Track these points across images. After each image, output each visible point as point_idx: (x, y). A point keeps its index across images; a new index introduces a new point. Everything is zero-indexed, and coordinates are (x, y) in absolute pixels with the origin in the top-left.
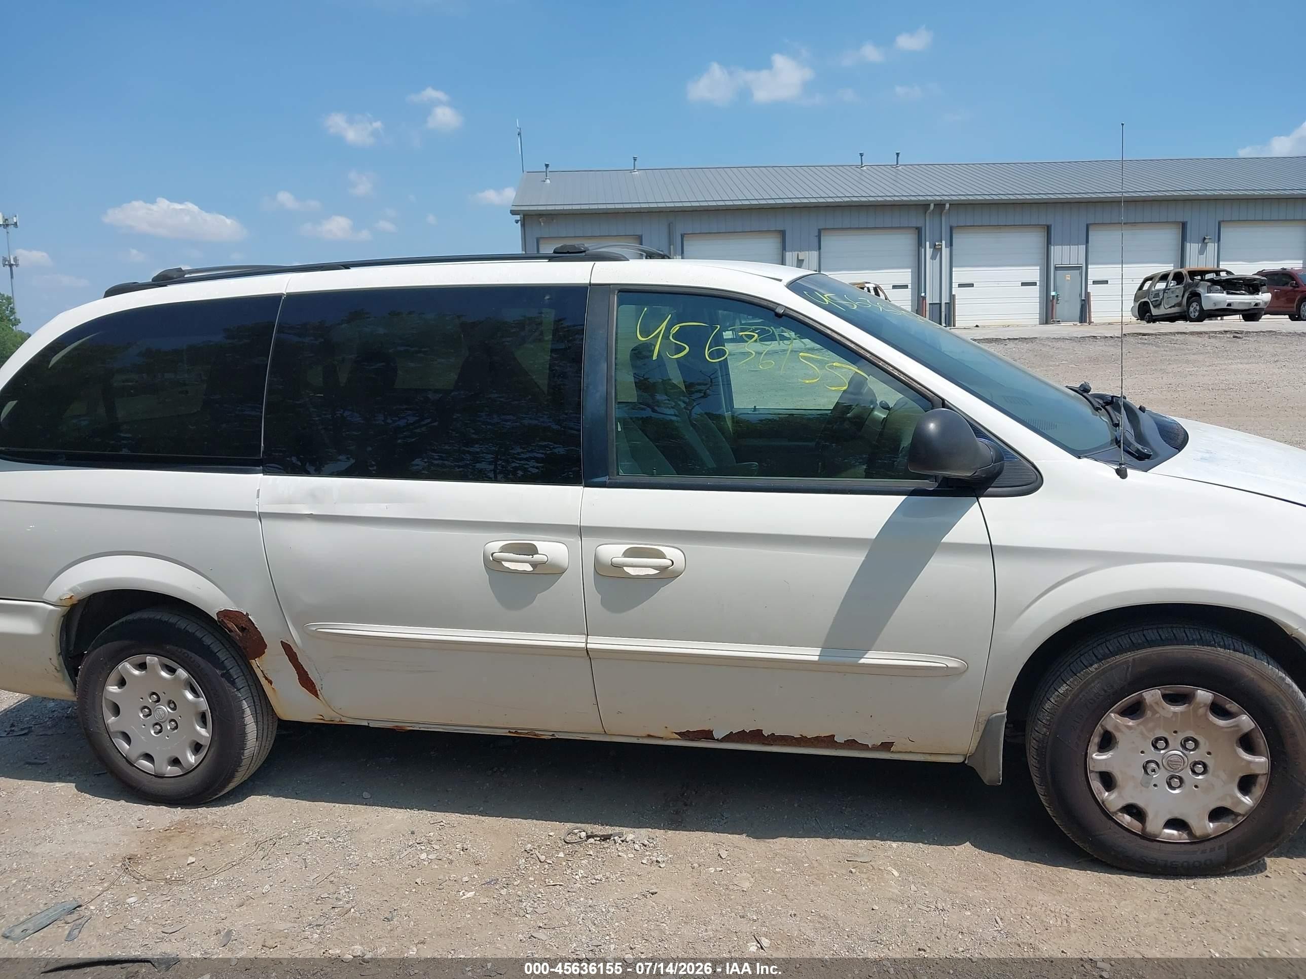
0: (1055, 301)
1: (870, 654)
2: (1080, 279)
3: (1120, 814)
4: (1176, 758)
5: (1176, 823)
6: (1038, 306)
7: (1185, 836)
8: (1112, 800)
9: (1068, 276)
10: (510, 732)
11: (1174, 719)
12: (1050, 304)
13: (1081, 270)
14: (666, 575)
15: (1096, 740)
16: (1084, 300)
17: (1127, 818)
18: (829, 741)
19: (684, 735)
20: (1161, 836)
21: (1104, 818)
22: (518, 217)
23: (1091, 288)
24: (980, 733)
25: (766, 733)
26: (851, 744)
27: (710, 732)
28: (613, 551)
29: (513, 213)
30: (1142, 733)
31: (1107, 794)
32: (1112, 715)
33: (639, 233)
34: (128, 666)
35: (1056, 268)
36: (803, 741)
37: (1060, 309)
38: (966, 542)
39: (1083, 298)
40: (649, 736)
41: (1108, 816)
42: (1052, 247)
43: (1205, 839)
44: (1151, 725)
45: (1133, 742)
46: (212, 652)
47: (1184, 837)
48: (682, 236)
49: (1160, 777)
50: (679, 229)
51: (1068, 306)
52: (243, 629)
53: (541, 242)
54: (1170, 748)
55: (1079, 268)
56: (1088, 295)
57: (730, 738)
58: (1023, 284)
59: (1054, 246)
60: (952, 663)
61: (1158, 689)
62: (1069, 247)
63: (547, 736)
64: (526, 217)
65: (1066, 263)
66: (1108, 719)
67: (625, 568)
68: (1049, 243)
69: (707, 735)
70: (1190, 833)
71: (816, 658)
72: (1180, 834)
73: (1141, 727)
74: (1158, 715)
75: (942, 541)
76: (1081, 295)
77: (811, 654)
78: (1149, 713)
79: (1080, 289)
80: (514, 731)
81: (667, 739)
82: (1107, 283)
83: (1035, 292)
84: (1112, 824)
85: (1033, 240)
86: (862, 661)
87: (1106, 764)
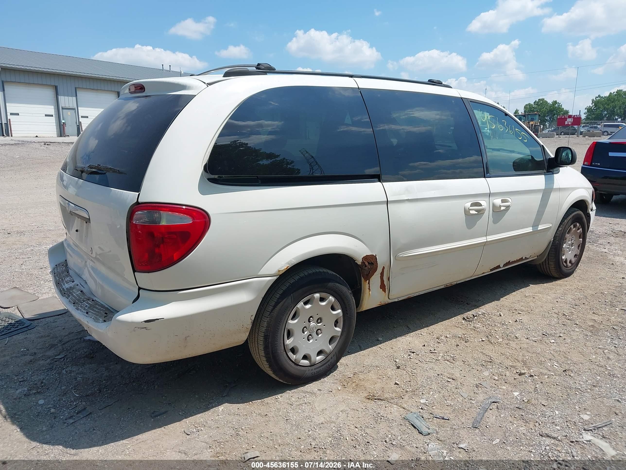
0: (64, 125)
2: (75, 115)
4: (570, 243)
6: (55, 127)
9: (69, 113)
10: (445, 286)
12: (62, 127)
13: (75, 110)
14: (508, 209)
16: (78, 125)
19: (491, 270)
23: (81, 120)
25: (511, 261)
35: (63, 108)
37: (67, 129)
39: (78, 124)
40: (483, 273)
42: (59, 97)
51: (70, 128)
55: (74, 109)
56: (80, 123)
57: (505, 265)
58: (46, 115)
59: (60, 96)
62: (68, 97)
65: (67, 106)
68: (57, 94)
69: (499, 267)
76: (76, 123)
77: (531, 229)
79: (75, 119)
80: (446, 285)
82: (88, 118)
83: (53, 120)
85: (49, 93)
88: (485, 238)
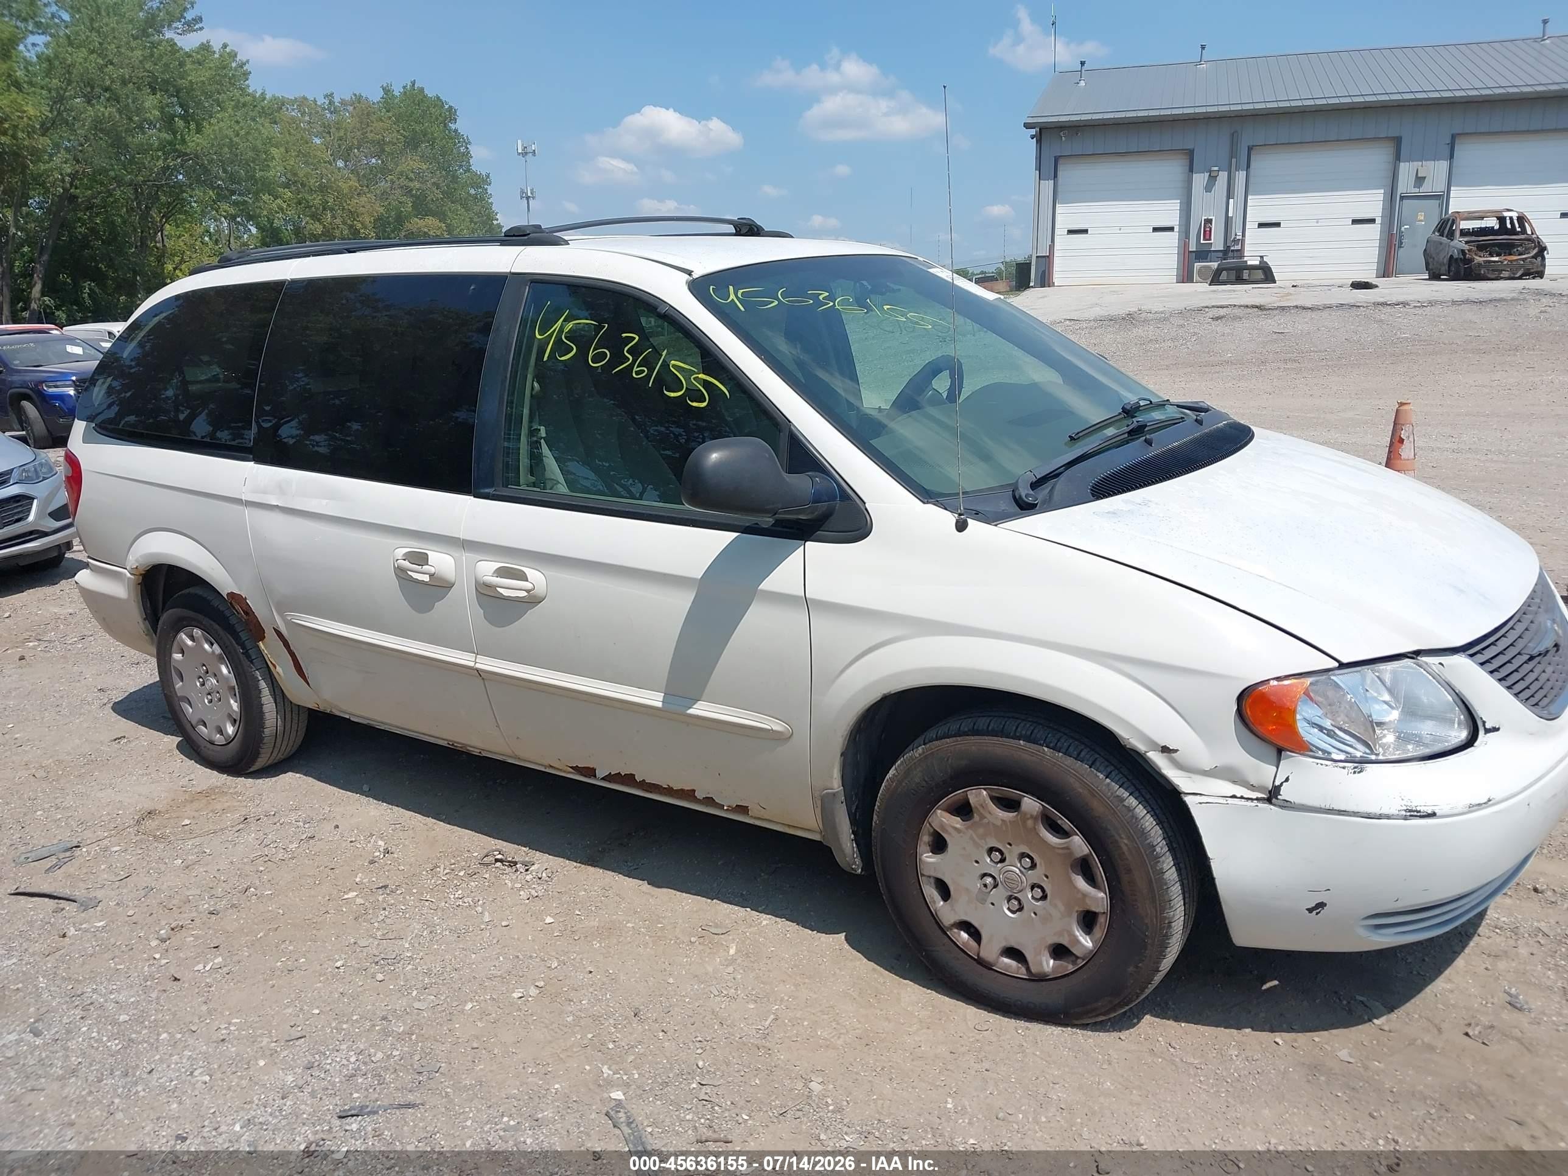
1: (700, 704)
3: (956, 930)
4: (1014, 876)
5: (1013, 952)
7: (1023, 970)
8: (947, 912)
11: (1004, 828)
14: (533, 600)
15: (925, 838)
17: (964, 935)
18: (690, 795)
19: (576, 769)
20: (998, 965)
21: (940, 932)
22: (1033, 132)
24: (818, 811)
25: (638, 779)
26: (709, 801)
27: (594, 770)
28: (487, 569)
29: (1028, 126)
30: (971, 838)
31: (942, 903)
32: (939, 811)
33: (1190, 147)
34: (184, 636)
36: (669, 791)
38: (782, 591)
40: (551, 767)
41: (943, 930)
43: (1041, 978)
44: (981, 831)
45: (964, 848)
46: (235, 631)
47: (1022, 973)
48: (1250, 149)
49: (999, 894)
50: (1246, 140)
52: (246, 613)
53: (1061, 161)
54: (1007, 863)
57: (608, 778)
60: (777, 726)
61: (985, 789)
63: (476, 752)
64: (1043, 131)
66: (934, 816)
67: (498, 589)
69: (591, 772)
70: (1028, 969)
71: (659, 705)
72: (1018, 967)
73: (970, 832)
74: (986, 821)
75: (760, 587)
77: (654, 699)
78: (976, 817)
80: (451, 743)
81: (560, 770)
84: (946, 940)
86: (691, 711)
87: (935, 868)
88: (472, 657)
